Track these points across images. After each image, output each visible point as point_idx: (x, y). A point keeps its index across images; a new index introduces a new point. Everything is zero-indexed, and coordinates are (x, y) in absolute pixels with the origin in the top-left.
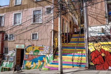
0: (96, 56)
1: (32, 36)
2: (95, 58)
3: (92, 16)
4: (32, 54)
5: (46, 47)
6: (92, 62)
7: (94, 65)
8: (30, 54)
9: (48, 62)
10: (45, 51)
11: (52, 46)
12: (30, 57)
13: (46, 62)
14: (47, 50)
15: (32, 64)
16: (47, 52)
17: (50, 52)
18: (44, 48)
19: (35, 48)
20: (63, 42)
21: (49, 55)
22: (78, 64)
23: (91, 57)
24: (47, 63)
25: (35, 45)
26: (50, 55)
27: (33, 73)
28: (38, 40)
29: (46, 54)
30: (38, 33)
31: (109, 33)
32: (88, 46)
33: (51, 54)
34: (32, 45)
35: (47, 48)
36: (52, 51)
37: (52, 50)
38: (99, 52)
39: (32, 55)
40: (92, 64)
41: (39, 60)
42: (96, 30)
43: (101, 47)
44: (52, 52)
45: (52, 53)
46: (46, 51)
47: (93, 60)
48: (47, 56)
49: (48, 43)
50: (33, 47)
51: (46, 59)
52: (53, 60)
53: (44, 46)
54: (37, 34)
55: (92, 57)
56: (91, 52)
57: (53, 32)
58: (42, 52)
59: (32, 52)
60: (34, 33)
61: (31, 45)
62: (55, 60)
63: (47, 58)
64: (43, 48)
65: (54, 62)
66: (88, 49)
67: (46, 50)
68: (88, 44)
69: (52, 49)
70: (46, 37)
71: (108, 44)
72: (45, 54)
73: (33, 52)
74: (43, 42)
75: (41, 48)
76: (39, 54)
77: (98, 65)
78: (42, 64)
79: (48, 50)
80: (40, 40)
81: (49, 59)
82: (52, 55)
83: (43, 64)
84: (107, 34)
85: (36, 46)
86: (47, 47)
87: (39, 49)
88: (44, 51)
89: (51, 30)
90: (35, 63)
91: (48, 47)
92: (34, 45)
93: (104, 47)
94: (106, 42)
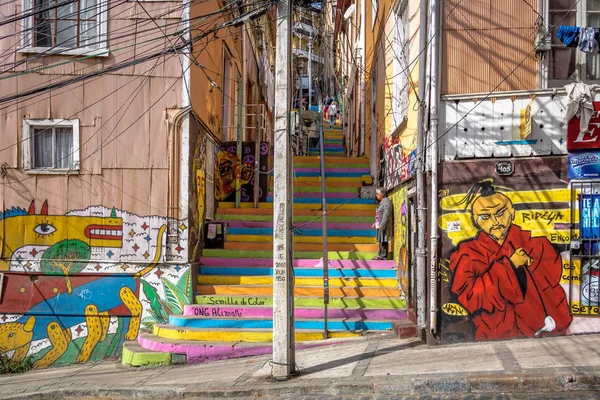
0: (481, 268)
1: (26, 146)
2: (477, 276)
3: (465, 34)
4: (35, 268)
5: (140, 221)
6: (454, 299)
7: (465, 313)
8: (20, 269)
9: (160, 318)
10: (136, 247)
11: (184, 213)
12: (24, 288)
13: (146, 314)
14: (148, 239)
15: (38, 333)
16: (146, 255)
17: (169, 256)
18: (126, 230)
19: (59, 224)
20: (231, 198)
21: (159, 274)
22: (348, 317)
23: (453, 275)
24: (149, 325)
25: (57, 206)
26: (167, 272)
27: (68, 393)
28: (78, 175)
29: (140, 265)
30: (75, 124)
31: (561, 142)
32: (440, 212)
33: (178, 266)
34: (32, 207)
35: (145, 226)
36: (179, 249)
37: (184, 244)
38: (500, 242)
39: (34, 276)
40: (456, 310)
41: (91, 310)
42: (489, 124)
43: (512, 218)
44: (185, 254)
45: (185, 261)
46: (144, 246)
47: (462, 289)
48: (151, 278)
49: (157, 198)
50: (41, 219)
51: (142, 296)
52: (194, 301)
53: (124, 216)
54: (70, 129)
55: (460, 272)
56: (455, 243)
57: (186, 123)
58: (110, 254)
59: (34, 253)
60: (46, 123)
61: (26, 206)
62: (204, 301)
63: (151, 292)
64: (120, 228)
65: (202, 312)
66: (440, 231)
67: (139, 240)
68: (439, 199)
69: (185, 234)
70: (138, 158)
71: (544, 200)
72: (131, 270)
73: (38, 257)
74: (121, 190)
75: (102, 227)
76: (89, 269)
77: (487, 312)
78: (113, 328)
79: (153, 242)
80: (97, 170)
81: (163, 296)
82: (184, 270)
83: (123, 330)
84: (545, 149)
85: (65, 215)
86: (147, 220)
87: (90, 236)
88: (128, 247)
89: (173, 114)
90: (64, 328)
91: (155, 223)
92: (46, 204)
93: (525, 216)
94: (539, 192)
